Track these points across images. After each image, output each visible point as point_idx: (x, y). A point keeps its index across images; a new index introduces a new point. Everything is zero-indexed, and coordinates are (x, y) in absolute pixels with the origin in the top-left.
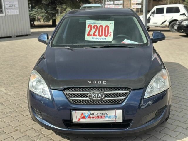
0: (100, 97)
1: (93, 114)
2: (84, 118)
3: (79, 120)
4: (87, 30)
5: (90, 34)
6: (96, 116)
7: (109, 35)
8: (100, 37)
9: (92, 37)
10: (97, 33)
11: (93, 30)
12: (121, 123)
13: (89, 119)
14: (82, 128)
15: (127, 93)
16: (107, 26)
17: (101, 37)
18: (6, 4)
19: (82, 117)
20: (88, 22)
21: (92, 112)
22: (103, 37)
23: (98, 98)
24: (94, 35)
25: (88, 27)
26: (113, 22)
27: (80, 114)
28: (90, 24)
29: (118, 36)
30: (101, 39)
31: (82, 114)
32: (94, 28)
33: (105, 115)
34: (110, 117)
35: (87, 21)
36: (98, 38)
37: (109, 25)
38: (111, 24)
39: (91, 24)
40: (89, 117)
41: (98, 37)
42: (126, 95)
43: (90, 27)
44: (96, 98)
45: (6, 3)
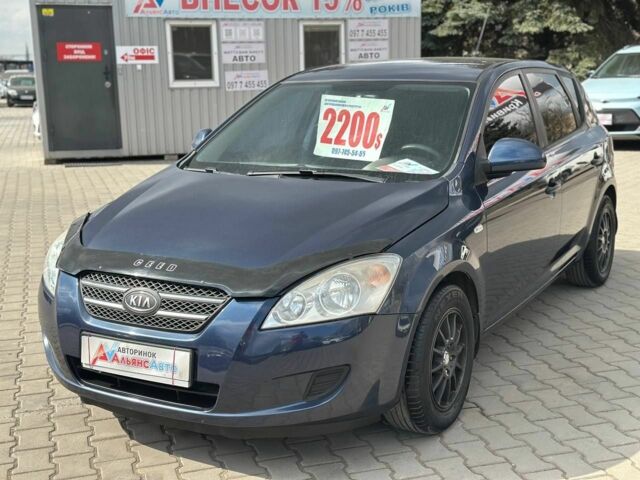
0: (146, 307)
1: (124, 350)
2: (104, 358)
3: (95, 361)
4: (322, 125)
5: (329, 136)
6: (131, 357)
7: (376, 142)
8: (351, 149)
9: (333, 146)
10: (346, 136)
11: (338, 126)
12: (185, 389)
13: (115, 365)
14: (112, 387)
15: (218, 304)
16: (374, 116)
17: (355, 149)
18: (352, 50)
19: (101, 354)
20: (327, 101)
21: (123, 345)
22: (360, 147)
23: (141, 307)
24: (339, 141)
25: (326, 118)
26: (391, 103)
27: (97, 346)
28: (331, 107)
29: (404, 147)
30: (354, 153)
31: (101, 347)
32: (340, 120)
33: (150, 359)
34: (160, 367)
35: (325, 97)
36: (346, 152)
37: (378, 112)
38: (386, 108)
39: (334, 108)
40: (115, 359)
41: (347, 146)
42: (212, 312)
43: (330, 116)
44: (137, 306)
45: (352, 45)
